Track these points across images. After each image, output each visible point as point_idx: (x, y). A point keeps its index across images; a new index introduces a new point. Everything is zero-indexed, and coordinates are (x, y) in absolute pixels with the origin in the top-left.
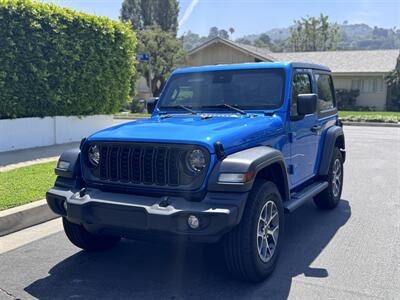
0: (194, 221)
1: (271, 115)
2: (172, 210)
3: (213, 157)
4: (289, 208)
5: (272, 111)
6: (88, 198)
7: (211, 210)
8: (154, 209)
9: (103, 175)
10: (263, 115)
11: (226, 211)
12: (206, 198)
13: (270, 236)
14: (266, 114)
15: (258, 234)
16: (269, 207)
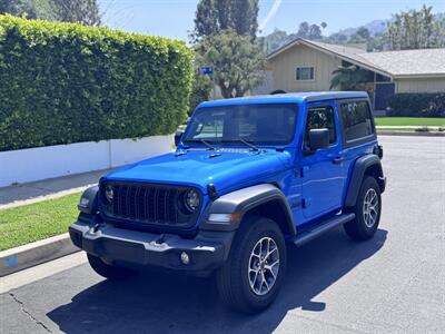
0: (185, 257)
1: (281, 150)
2: (166, 247)
3: (206, 197)
5: (282, 147)
6: (100, 234)
7: (198, 248)
8: (152, 246)
9: (116, 212)
10: (274, 151)
11: (212, 249)
12: (199, 236)
14: (278, 150)
15: (250, 270)
16: (265, 242)
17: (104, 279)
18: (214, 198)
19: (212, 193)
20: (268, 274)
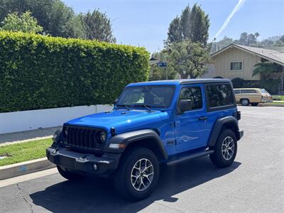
0: (95, 166)
2: (86, 160)
3: (110, 135)
4: (168, 164)
5: (164, 109)
6: (58, 153)
7: (101, 161)
10: (160, 111)
11: (108, 162)
12: (104, 156)
13: (145, 177)
15: (132, 176)
16: (143, 161)
17: (67, 180)
18: (113, 135)
19: (113, 132)
20: (145, 180)
